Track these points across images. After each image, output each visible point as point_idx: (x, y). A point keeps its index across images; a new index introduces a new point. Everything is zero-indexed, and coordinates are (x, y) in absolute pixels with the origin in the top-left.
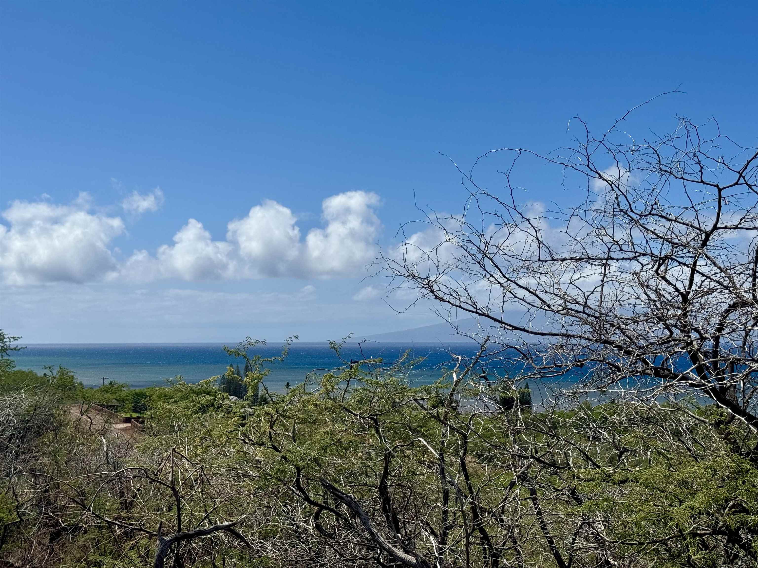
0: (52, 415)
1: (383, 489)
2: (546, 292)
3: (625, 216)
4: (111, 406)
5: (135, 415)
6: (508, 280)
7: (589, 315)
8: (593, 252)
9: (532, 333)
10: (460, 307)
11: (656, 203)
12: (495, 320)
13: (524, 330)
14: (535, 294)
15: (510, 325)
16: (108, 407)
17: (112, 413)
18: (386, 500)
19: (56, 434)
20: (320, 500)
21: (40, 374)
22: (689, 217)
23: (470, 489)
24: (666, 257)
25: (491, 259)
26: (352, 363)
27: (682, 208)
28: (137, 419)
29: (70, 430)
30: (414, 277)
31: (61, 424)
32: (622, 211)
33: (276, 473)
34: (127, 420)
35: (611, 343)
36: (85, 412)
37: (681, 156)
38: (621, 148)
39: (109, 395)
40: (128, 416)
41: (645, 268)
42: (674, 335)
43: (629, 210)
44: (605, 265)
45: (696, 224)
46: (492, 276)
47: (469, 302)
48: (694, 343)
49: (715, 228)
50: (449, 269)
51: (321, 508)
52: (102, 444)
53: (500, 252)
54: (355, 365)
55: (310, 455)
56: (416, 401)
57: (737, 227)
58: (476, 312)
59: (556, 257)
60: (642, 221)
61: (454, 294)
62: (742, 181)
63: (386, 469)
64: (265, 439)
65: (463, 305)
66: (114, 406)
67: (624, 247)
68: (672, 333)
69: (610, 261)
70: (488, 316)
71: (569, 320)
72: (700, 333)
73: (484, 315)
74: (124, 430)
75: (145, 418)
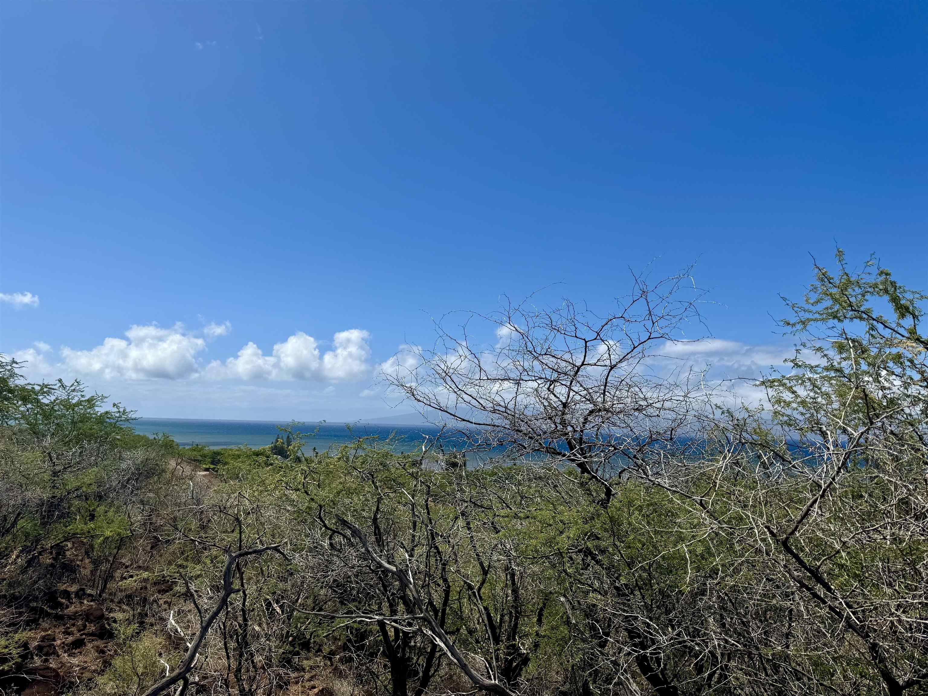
0: (157, 464)
1: (375, 520)
2: (481, 398)
3: (530, 354)
4: (196, 460)
5: (212, 466)
6: (460, 390)
7: (508, 414)
8: (512, 376)
9: (475, 423)
10: (430, 405)
11: (549, 348)
12: (451, 414)
13: (468, 421)
14: (475, 399)
15: (460, 418)
16: (195, 460)
17: (197, 465)
18: (377, 527)
19: (159, 478)
20: (333, 527)
21: (151, 437)
22: (567, 357)
23: (430, 520)
24: (554, 380)
25: (450, 377)
26: (360, 438)
27: (564, 351)
28: (213, 469)
29: (168, 475)
30: (402, 385)
31: (163, 471)
32: (529, 351)
33: (306, 508)
34: (207, 470)
35: (521, 431)
36: (179, 464)
37: (564, 321)
38: (530, 314)
39: (195, 453)
40: (207, 467)
41: (540, 386)
42: (558, 428)
43: (533, 350)
44: (518, 384)
45: (571, 362)
46: (451, 387)
47: (436, 403)
48: (570, 433)
49: (583, 364)
50: (424, 382)
51: (334, 532)
52: (190, 485)
53: (456, 372)
54: (361, 440)
55: (329, 497)
56: (398, 463)
57: (595, 365)
58: (440, 409)
59: (489, 377)
60: (540, 358)
61: (426, 397)
62: (598, 337)
63: (378, 507)
64: (300, 487)
65: (432, 404)
66: (198, 460)
67: (530, 373)
68: (557, 427)
69: (521, 382)
70: (447, 412)
71: (496, 416)
72: (573, 428)
73: (444, 411)
74: (204, 476)
75: (218, 469)
